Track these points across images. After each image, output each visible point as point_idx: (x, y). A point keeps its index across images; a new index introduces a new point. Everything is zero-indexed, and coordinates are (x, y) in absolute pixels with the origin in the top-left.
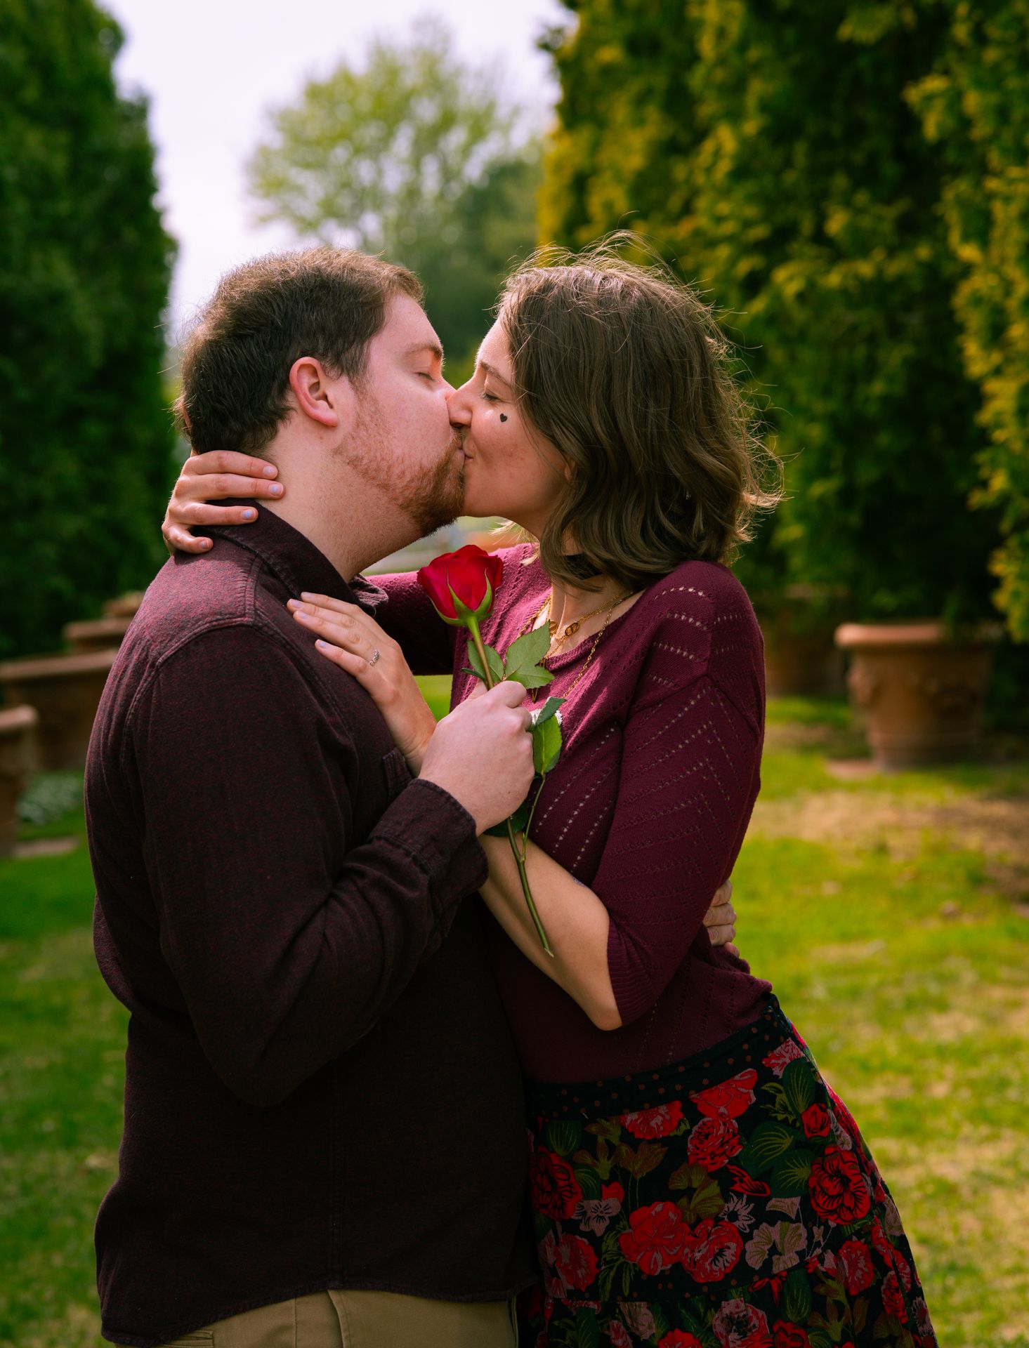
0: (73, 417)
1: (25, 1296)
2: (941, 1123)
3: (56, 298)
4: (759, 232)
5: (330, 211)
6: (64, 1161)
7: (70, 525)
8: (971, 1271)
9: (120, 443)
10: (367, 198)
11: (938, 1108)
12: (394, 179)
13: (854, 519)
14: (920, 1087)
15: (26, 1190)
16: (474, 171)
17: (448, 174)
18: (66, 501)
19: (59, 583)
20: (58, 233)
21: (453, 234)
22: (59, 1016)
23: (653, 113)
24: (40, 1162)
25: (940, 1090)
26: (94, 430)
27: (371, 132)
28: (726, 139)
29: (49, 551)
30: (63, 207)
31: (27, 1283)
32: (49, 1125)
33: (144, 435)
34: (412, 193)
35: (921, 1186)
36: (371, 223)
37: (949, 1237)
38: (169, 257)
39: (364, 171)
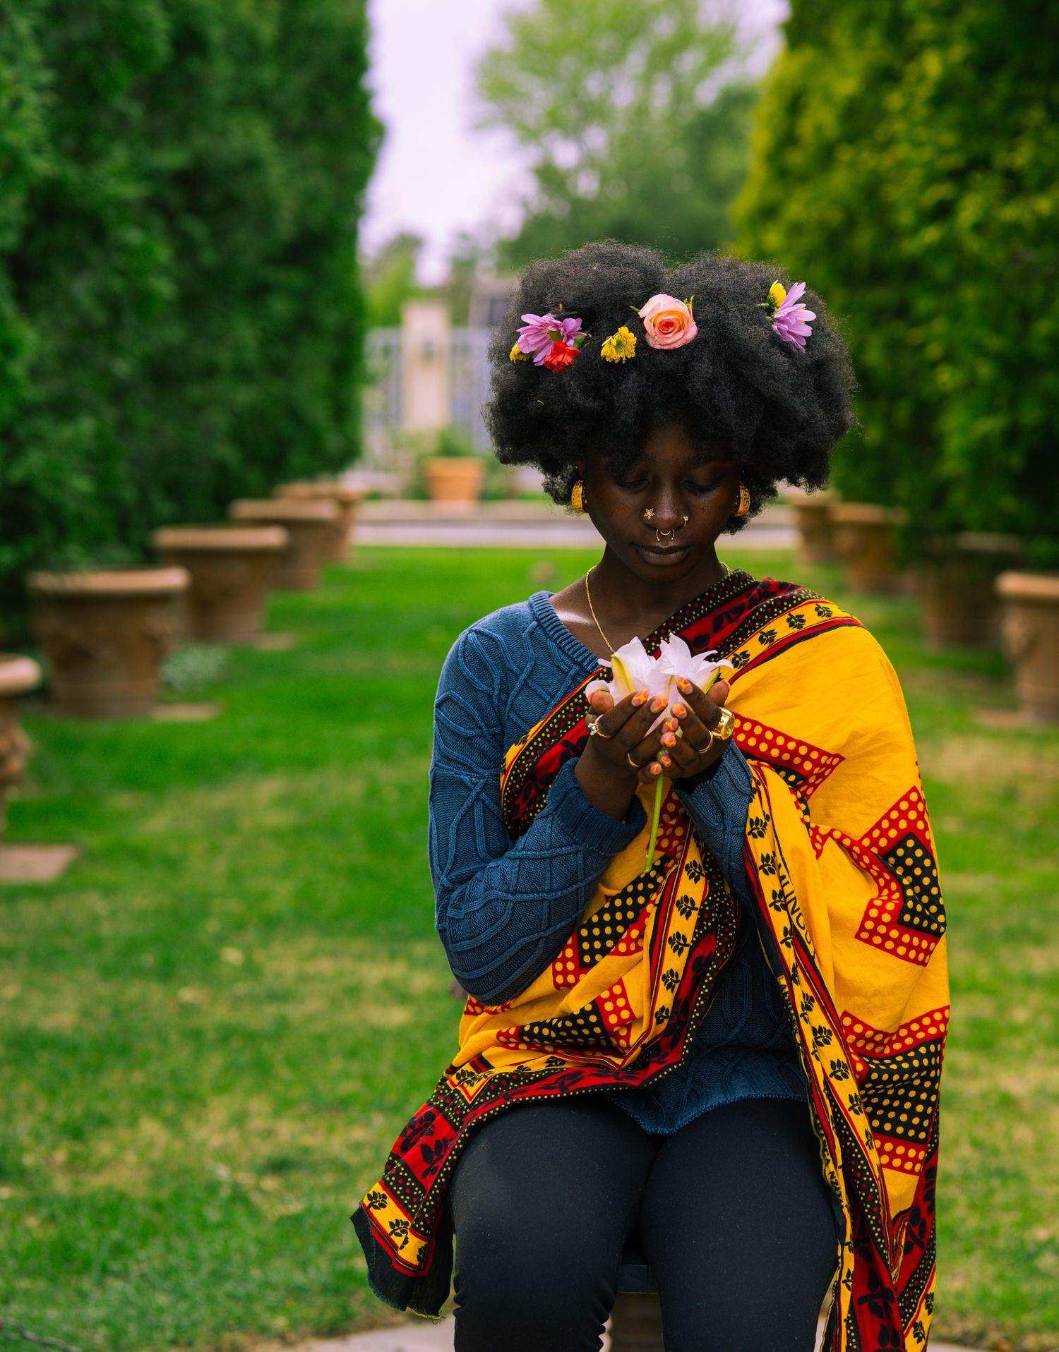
0: (259, 292)
1: (102, 1107)
2: (1017, 1044)
3: (252, 165)
4: (954, 160)
5: (555, 121)
6: (156, 992)
7: (244, 396)
8: (1018, 1176)
9: (304, 324)
10: (593, 112)
11: (1015, 1030)
12: (624, 96)
13: (1016, 460)
14: (1002, 1009)
15: (116, 1013)
16: (707, 95)
17: (680, 95)
18: (243, 374)
19: (226, 452)
20: (260, 102)
21: (677, 157)
22: (173, 864)
23: (874, 37)
24: (135, 990)
25: (1020, 1015)
26: (280, 307)
27: (605, 43)
28: (933, 65)
29: (220, 420)
30: (268, 74)
31: (104, 1096)
32: (148, 959)
33: (331, 318)
34: (641, 111)
35: (984, 1096)
36: (597, 138)
37: (1002, 1145)
38: (373, 141)
39: (593, 85)
